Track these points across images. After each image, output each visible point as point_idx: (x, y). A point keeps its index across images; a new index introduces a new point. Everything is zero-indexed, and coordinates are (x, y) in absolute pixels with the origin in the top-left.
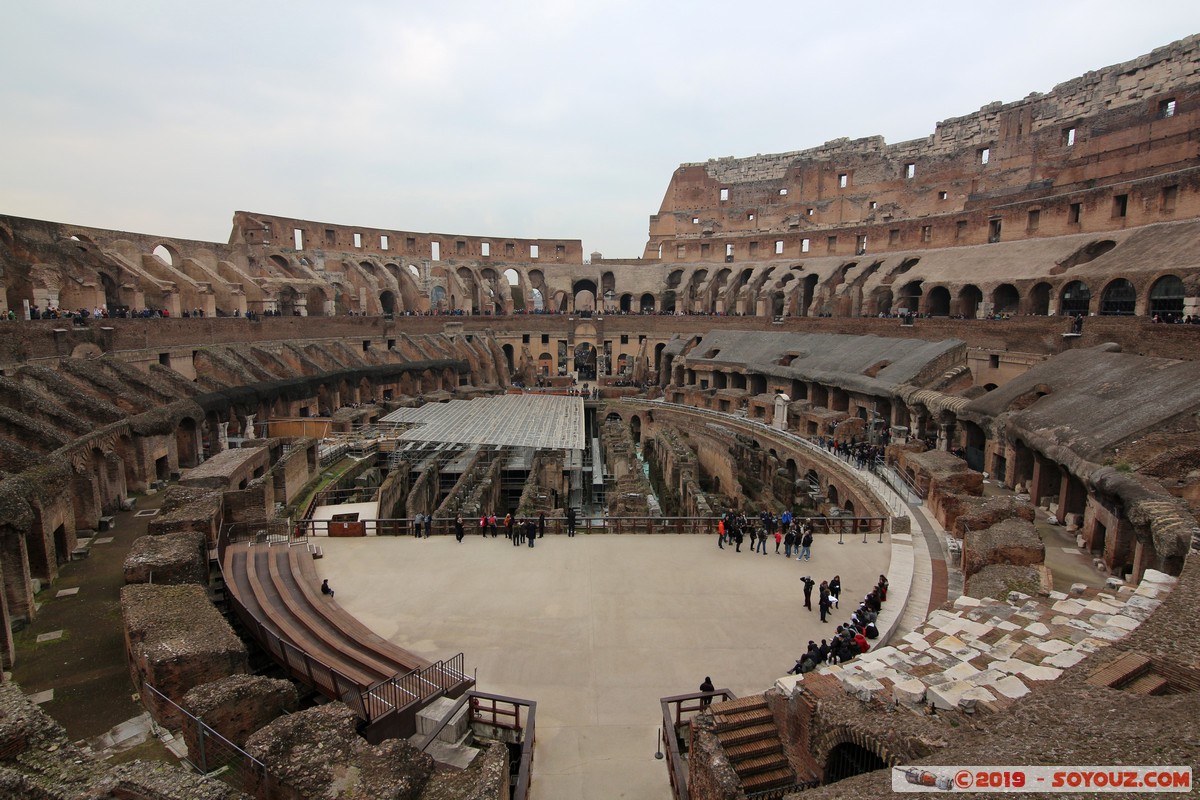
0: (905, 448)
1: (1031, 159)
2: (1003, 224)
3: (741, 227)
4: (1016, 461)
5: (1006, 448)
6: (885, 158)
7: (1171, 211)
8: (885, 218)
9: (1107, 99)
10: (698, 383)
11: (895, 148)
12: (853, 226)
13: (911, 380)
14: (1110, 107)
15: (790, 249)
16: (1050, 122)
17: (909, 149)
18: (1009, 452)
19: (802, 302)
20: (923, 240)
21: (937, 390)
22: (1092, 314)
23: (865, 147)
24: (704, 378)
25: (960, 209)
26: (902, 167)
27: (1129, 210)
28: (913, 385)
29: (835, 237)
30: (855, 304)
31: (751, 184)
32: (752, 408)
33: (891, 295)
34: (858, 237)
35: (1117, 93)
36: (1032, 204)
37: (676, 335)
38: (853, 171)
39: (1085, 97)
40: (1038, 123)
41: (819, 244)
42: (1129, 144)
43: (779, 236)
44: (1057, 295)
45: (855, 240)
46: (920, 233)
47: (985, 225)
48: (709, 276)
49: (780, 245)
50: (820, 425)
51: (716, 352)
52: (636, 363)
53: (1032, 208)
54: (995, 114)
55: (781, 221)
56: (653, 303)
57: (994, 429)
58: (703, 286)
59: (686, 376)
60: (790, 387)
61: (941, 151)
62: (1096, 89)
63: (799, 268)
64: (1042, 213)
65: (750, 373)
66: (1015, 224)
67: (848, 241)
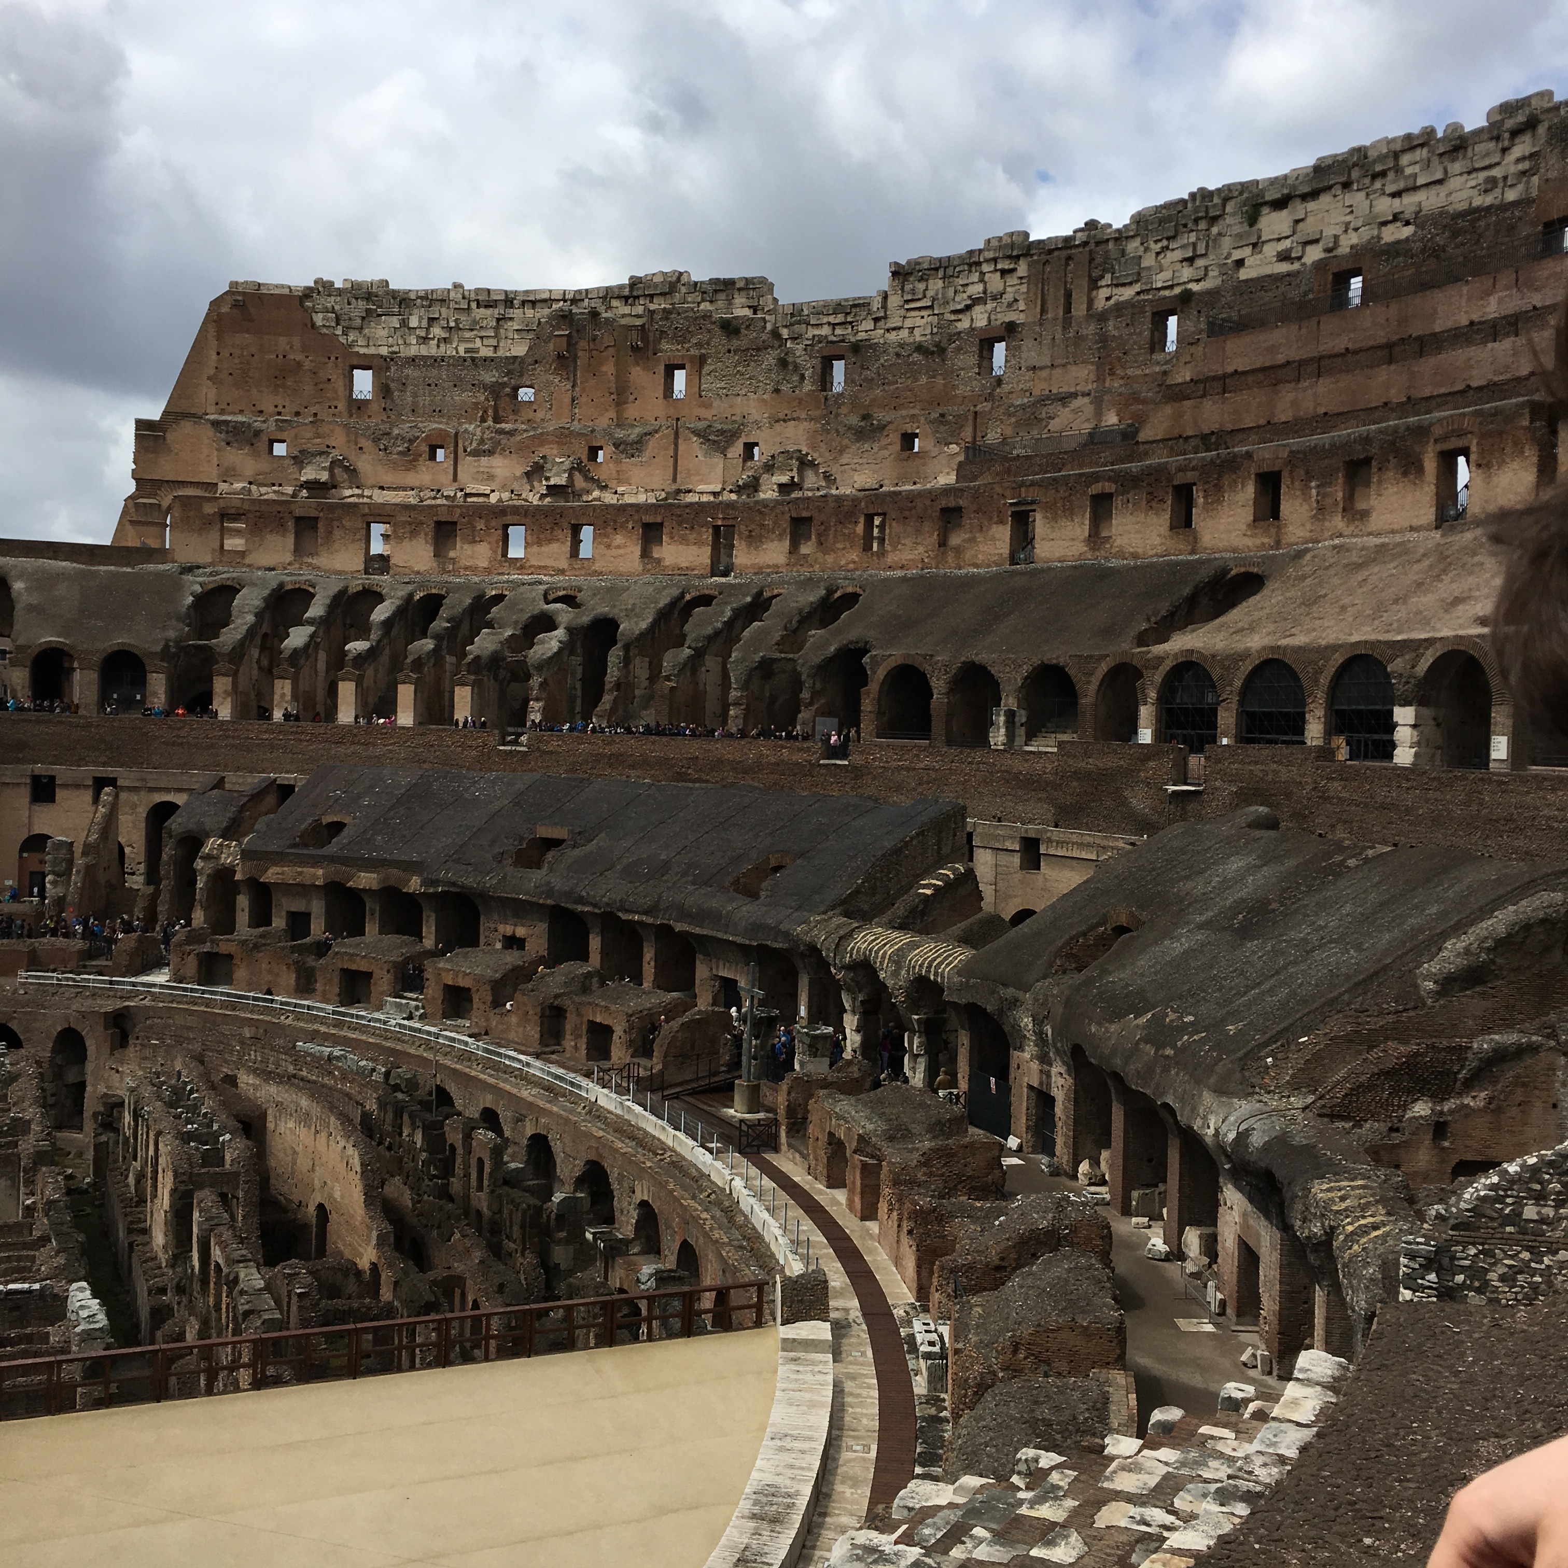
0: (825, 1084)
1: (1093, 377)
2: (1040, 524)
3: (411, 479)
4: (1076, 1100)
5: (1054, 1070)
6: (776, 334)
7: (1364, 515)
8: (781, 486)
9: (1237, 255)
10: (279, 922)
11: (797, 315)
12: (705, 498)
13: (843, 902)
14: (1244, 274)
15: (545, 549)
16: (1127, 293)
17: (831, 319)
18: (1061, 1081)
19: (579, 693)
20: (867, 548)
21: (902, 927)
22: (1225, 741)
23: (730, 302)
24: (298, 906)
25: (947, 479)
26: (817, 362)
27: (1286, 507)
28: (847, 914)
29: (661, 524)
30: (711, 705)
31: (437, 361)
32: (433, 990)
33: (797, 684)
34: (716, 529)
35: (1255, 245)
36: (1095, 478)
37: (210, 776)
38: (702, 360)
39: (1194, 245)
40: (1103, 293)
41: (619, 539)
42: (1280, 359)
43: (516, 510)
44: (1153, 695)
45: (708, 535)
46: (860, 528)
47: (1001, 522)
48: (316, 610)
49: (517, 534)
50: (618, 1031)
51: (337, 828)
52: (80, 862)
53: (1095, 489)
54: (1018, 258)
55: (519, 470)
56: (140, 681)
57: (1027, 1022)
58: (297, 637)
59: (243, 901)
60: (542, 928)
61: (904, 334)
62: (1215, 230)
63: (569, 600)
64: (1118, 502)
65: (431, 890)
66: (1063, 522)
67: (693, 536)
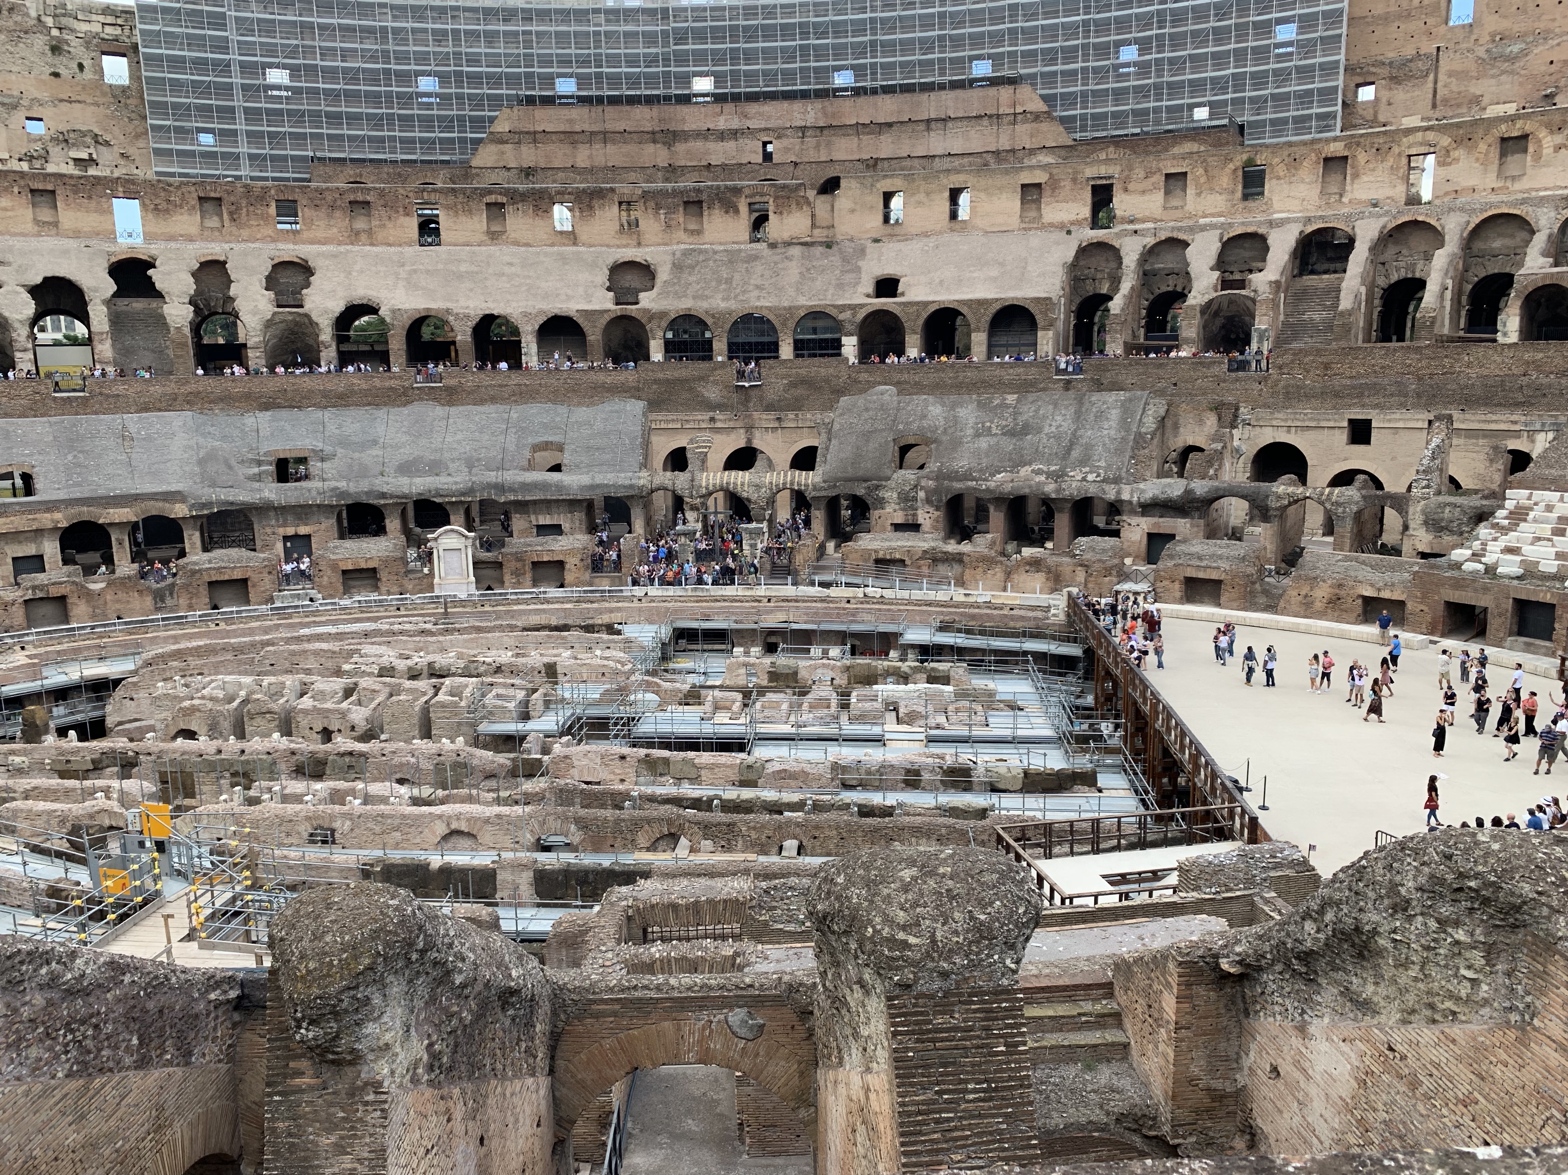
7: (700, 232)
13: (643, 464)
17: (103, 19)
27: (643, 224)
32: (328, 577)
36: (489, 192)
44: (659, 334)
47: (408, 218)
60: (333, 522)
64: (510, 209)
65: (206, 512)
66: (464, 219)
67: (93, 204)
